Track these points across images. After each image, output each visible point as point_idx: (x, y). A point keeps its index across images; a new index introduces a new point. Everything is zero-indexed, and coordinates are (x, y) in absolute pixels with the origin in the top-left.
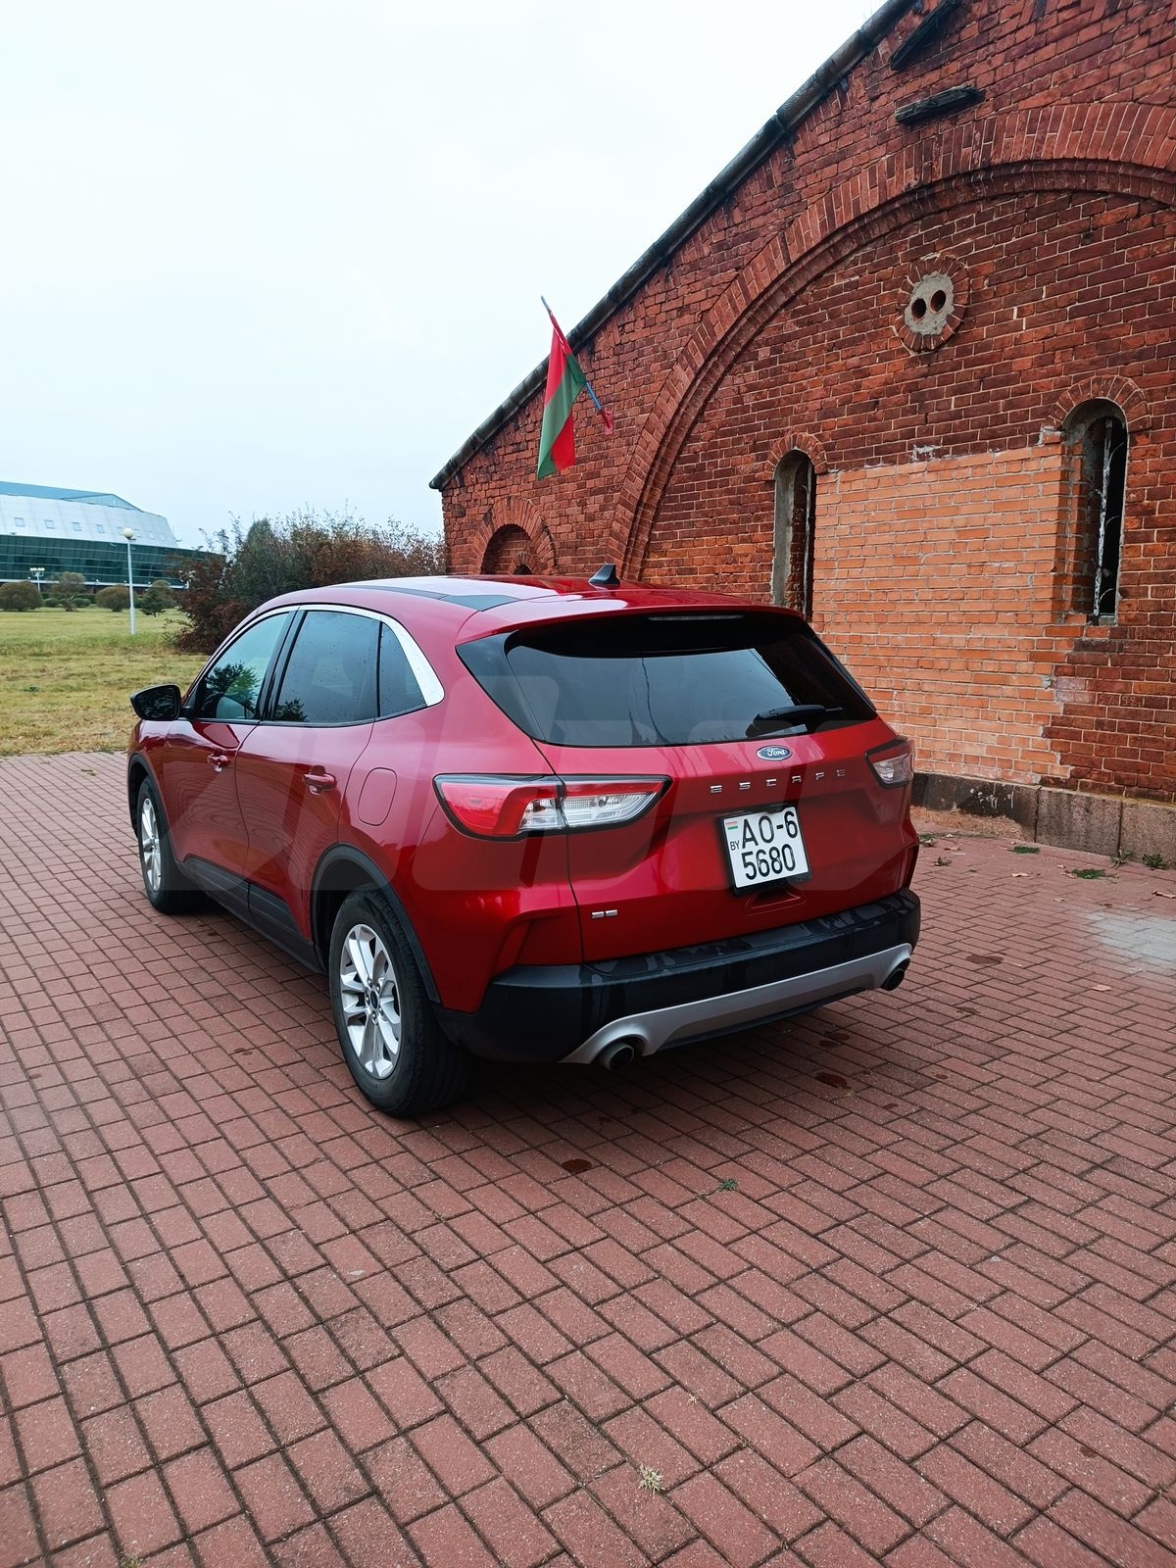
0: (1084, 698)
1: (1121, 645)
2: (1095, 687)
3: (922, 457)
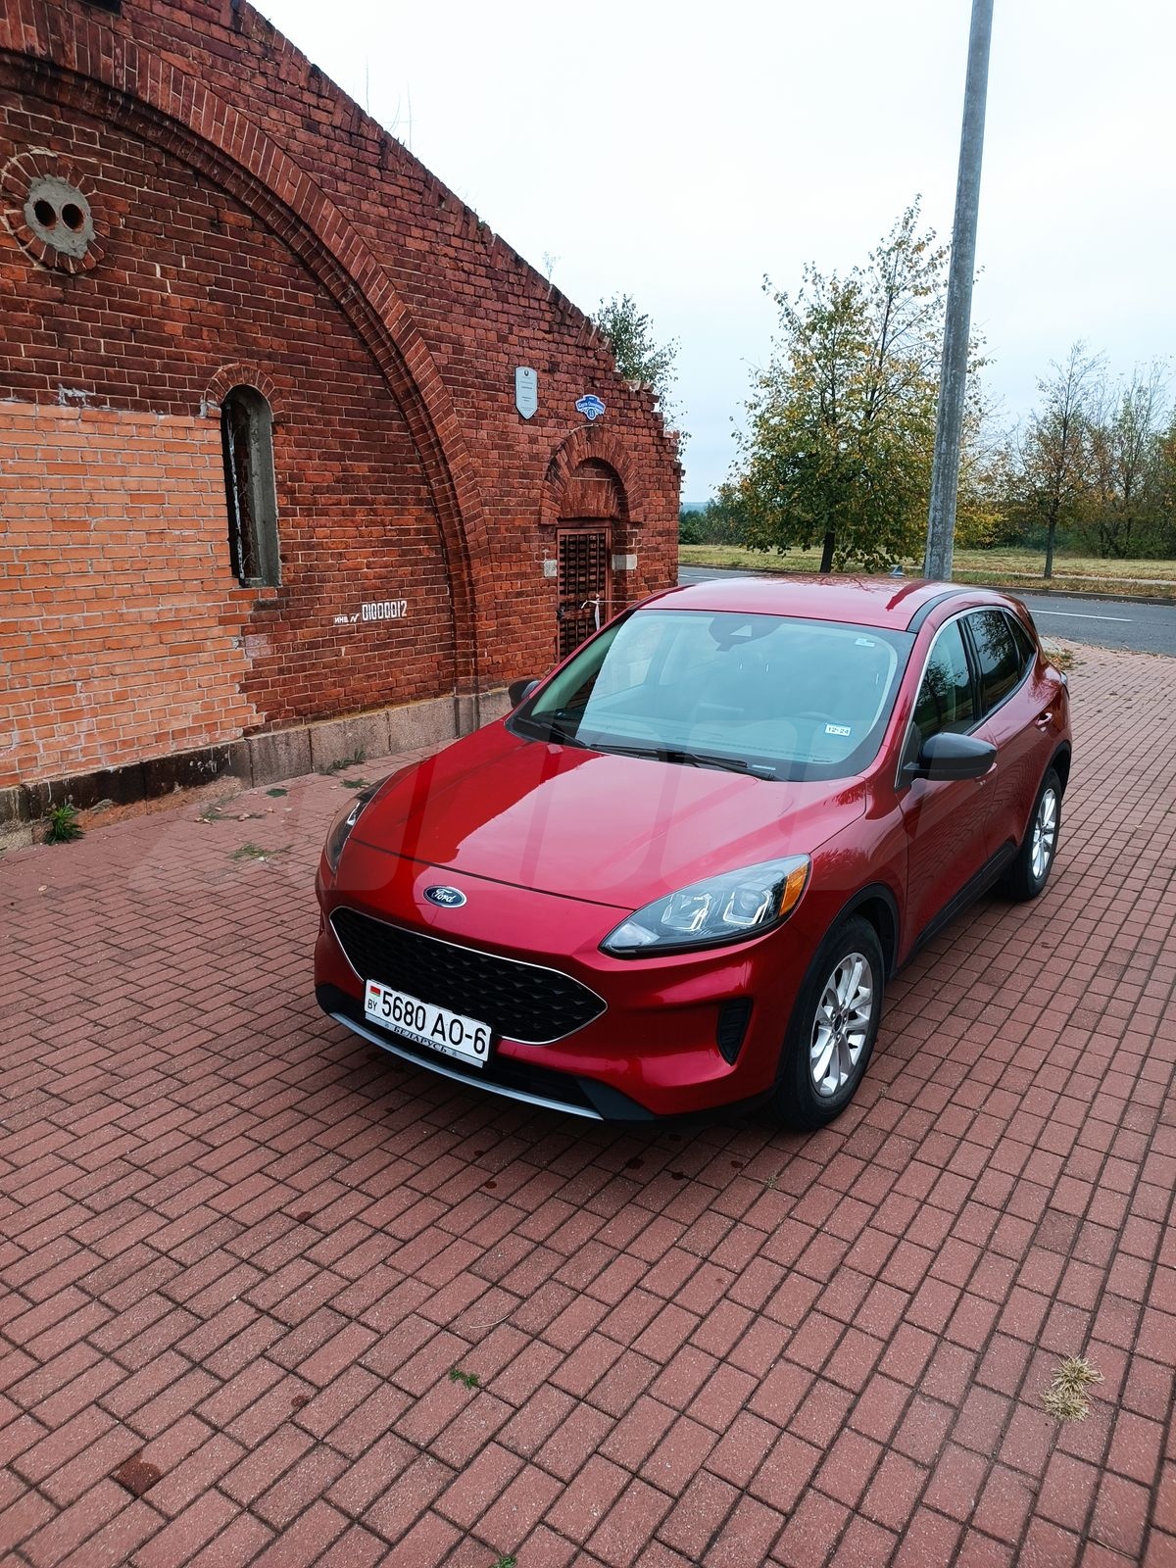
0: (267, 651)
1: (287, 602)
2: (274, 640)
3: (72, 402)
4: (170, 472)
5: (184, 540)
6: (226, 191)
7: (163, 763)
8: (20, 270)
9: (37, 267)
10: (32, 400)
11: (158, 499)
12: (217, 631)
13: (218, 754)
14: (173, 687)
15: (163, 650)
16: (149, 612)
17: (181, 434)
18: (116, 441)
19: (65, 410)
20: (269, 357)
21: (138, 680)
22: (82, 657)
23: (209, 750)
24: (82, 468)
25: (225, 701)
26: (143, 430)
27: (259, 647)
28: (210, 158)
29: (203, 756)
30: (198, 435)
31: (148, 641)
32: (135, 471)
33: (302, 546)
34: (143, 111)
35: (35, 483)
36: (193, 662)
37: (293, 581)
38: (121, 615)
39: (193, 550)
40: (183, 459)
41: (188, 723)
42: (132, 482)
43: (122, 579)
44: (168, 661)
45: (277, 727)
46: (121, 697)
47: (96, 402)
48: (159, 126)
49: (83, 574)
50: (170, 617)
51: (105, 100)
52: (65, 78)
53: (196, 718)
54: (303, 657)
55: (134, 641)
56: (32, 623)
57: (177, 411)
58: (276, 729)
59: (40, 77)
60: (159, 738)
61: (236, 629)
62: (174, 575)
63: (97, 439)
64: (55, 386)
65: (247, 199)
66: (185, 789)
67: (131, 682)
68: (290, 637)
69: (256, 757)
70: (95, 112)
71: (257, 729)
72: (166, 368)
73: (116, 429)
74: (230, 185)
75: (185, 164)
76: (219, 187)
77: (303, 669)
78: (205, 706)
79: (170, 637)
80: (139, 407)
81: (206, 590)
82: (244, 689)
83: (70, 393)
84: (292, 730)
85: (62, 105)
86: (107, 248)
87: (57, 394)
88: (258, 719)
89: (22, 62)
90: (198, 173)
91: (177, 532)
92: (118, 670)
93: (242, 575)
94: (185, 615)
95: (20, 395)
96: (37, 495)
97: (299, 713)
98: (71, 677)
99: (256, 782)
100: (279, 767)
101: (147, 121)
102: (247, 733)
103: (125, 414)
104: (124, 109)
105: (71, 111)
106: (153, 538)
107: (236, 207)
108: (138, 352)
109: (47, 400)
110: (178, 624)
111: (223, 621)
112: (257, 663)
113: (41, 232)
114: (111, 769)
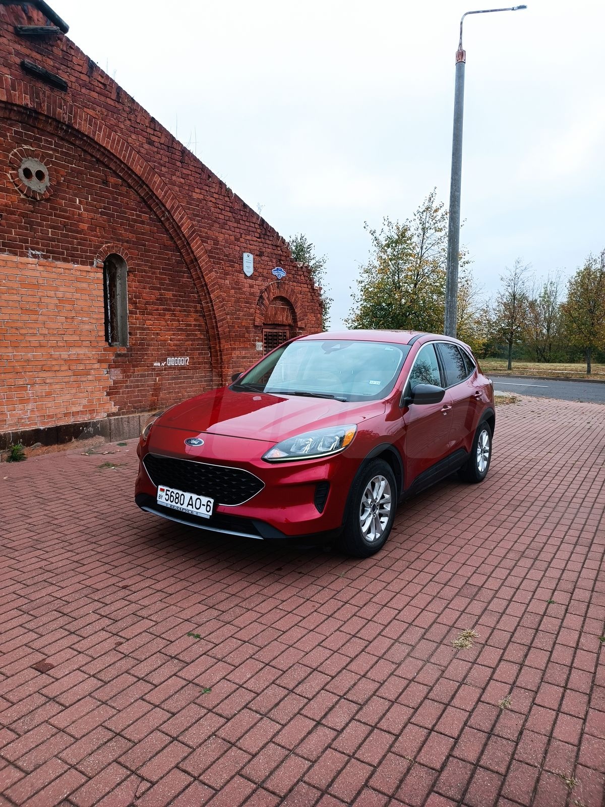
0: (120, 377)
1: (131, 354)
2: (124, 372)
3: (35, 256)
4: (78, 290)
5: (83, 322)
6: (110, 169)
7: (67, 427)
8: (15, 197)
9: (22, 196)
10: (16, 254)
11: (72, 302)
12: (97, 366)
13: (95, 424)
14: (74, 391)
15: (70, 373)
16: (64, 355)
17: (84, 274)
18: (54, 276)
19: (31, 260)
20: (127, 242)
21: (58, 386)
22: (31, 373)
23: (90, 422)
24: (37, 286)
25: (99, 399)
26: (67, 271)
27: (117, 374)
28: (103, 154)
29: (86, 425)
30: (92, 275)
31: (63, 368)
32: (62, 289)
33: (139, 328)
34: (75, 132)
35: (15, 292)
36: (84, 379)
37: (134, 345)
38: (51, 355)
39: (87, 327)
40: (85, 285)
41: (80, 408)
42: (60, 294)
43: (52, 338)
44: (72, 378)
45: (123, 414)
46: (48, 394)
47: (45, 257)
48: (81, 139)
49: (34, 335)
50: (74, 357)
51: (58, 127)
52: (41, 117)
53: (84, 406)
54: (137, 381)
55: (57, 368)
56: (8, 356)
57: (83, 263)
58: (123, 415)
59: (29, 116)
60: (66, 415)
61: (106, 365)
62: (77, 338)
63: (45, 274)
64: (27, 248)
65: (120, 172)
66: (77, 441)
67: (54, 387)
68: (132, 371)
69: (113, 427)
70: (53, 132)
71: (114, 414)
72: (79, 244)
73: (54, 270)
74: (112, 166)
75: (92, 156)
76: (107, 166)
77: (138, 386)
78: (90, 401)
79: (74, 367)
80: (65, 260)
81: (92, 346)
82: (108, 394)
83: (34, 252)
84: (131, 416)
85: (38, 128)
86: (55, 190)
87: (28, 252)
88: (115, 409)
89: (22, 110)
90: (98, 160)
91: (80, 318)
92: (48, 381)
93: (110, 341)
94: (82, 357)
95: (10, 252)
96: (15, 297)
97: (134, 408)
98: (25, 383)
99: (112, 440)
100: (123, 433)
101: (76, 137)
102: (109, 416)
103: (59, 263)
104: (66, 131)
105: (42, 131)
106: (68, 320)
107: (114, 175)
108: (66, 236)
109: (23, 255)
110: (78, 361)
111: (100, 361)
112: (115, 382)
113: (25, 181)
114: (42, 428)
